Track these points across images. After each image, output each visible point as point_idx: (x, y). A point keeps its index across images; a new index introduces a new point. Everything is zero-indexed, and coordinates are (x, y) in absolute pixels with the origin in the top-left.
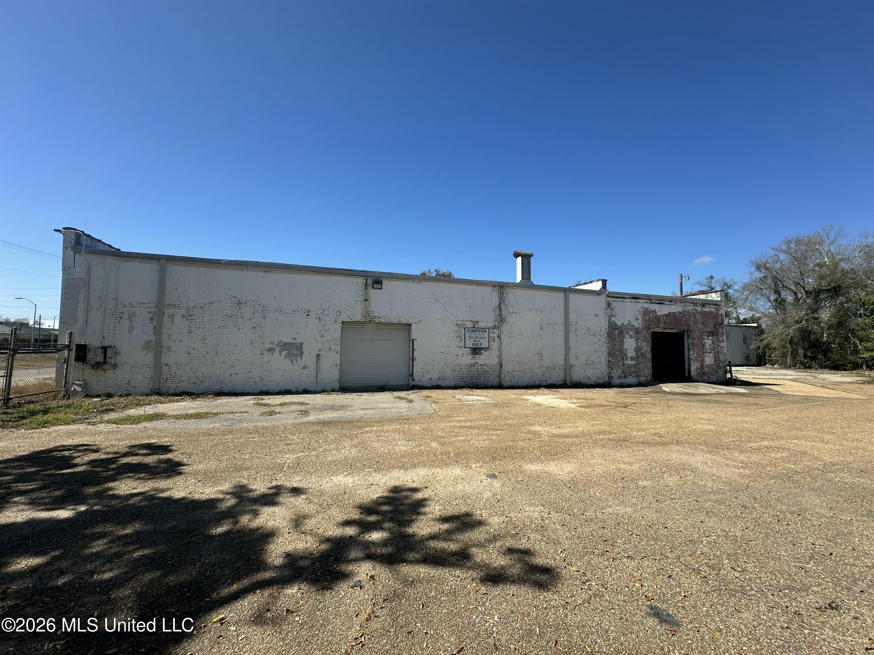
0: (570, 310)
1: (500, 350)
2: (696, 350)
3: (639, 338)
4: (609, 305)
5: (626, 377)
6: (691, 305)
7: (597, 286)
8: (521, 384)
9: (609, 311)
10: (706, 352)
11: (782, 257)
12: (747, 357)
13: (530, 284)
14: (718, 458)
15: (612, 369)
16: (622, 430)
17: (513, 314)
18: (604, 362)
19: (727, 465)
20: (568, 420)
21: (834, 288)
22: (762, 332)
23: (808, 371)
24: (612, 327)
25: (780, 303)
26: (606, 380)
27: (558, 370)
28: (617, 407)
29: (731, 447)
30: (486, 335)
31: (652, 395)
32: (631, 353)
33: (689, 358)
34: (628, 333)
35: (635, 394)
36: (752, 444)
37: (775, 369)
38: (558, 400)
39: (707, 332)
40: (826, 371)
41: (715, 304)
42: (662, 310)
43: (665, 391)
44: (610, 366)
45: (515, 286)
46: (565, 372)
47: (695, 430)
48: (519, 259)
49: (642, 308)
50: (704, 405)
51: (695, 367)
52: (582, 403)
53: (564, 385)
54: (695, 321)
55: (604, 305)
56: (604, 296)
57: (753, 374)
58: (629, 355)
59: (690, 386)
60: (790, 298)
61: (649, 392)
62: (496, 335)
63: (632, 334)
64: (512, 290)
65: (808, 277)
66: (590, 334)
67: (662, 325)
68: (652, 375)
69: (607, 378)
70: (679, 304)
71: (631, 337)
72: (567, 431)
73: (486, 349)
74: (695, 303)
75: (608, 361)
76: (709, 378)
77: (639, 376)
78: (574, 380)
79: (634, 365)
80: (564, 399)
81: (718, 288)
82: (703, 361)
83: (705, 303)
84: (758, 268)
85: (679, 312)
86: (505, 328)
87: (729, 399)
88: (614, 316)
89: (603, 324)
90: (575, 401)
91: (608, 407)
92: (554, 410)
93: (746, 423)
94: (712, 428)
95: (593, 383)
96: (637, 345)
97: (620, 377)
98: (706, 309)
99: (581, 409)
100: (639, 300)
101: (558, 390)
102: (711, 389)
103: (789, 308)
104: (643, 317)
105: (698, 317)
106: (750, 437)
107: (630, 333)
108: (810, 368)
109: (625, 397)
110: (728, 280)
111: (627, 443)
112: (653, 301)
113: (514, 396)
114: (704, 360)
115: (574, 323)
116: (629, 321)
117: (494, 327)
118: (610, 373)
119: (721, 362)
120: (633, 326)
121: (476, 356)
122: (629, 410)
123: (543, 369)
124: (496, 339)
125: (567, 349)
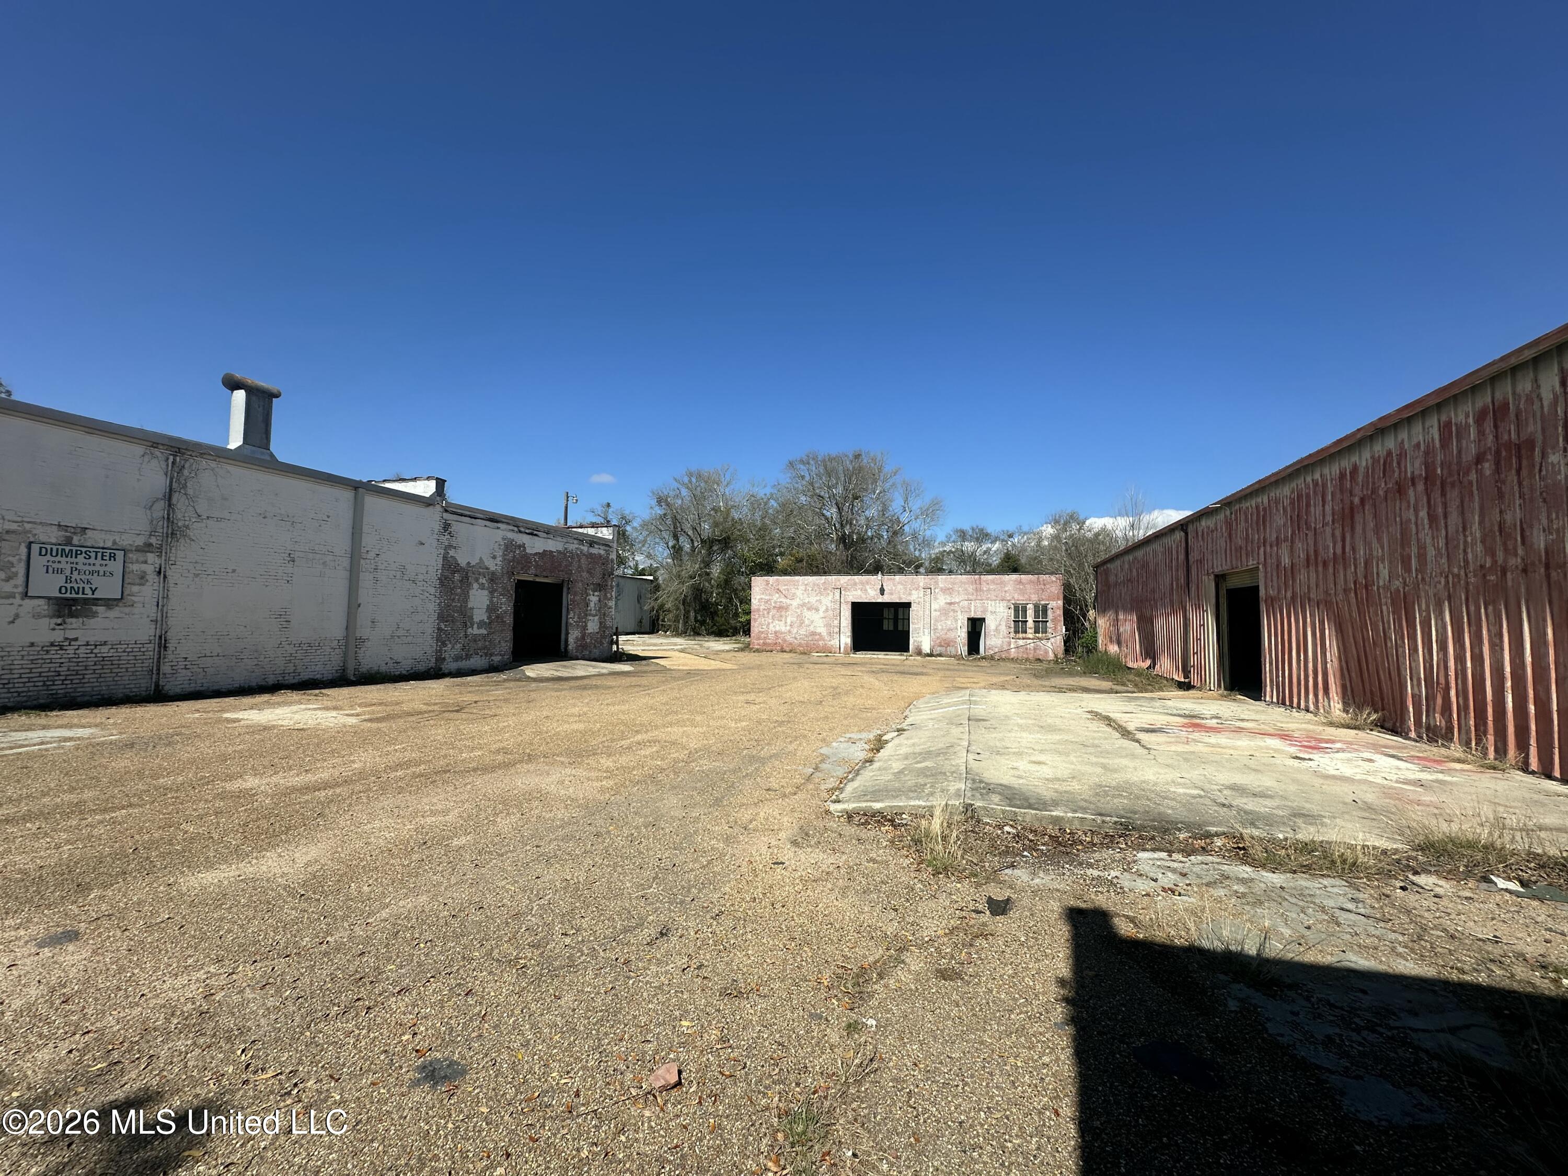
0: (365, 529)
1: (161, 604)
2: (577, 611)
3: (496, 590)
4: (446, 526)
5: (468, 657)
6: (576, 542)
7: (426, 488)
8: (224, 685)
9: (445, 539)
10: (590, 615)
11: (684, 492)
12: (641, 622)
13: (268, 458)
14: (581, 772)
15: (444, 644)
16: (443, 753)
17: (210, 522)
18: (430, 631)
19: (588, 779)
20: (333, 751)
21: (724, 539)
22: (657, 588)
23: (697, 638)
24: (450, 567)
25: (677, 551)
26: (432, 664)
27: (328, 650)
28: (444, 712)
29: (599, 751)
30: (116, 567)
31: (507, 685)
32: (480, 615)
33: (567, 622)
34: (477, 580)
35: (481, 685)
36: (623, 742)
37: (668, 636)
38: (319, 713)
39: (593, 584)
40: (712, 638)
41: (605, 543)
42: (535, 545)
43: (529, 677)
44: (441, 638)
45: (222, 454)
46: (345, 654)
47: (558, 734)
48: (240, 396)
49: (504, 539)
50: (577, 693)
51: (574, 636)
52: (373, 712)
53: (341, 680)
54: (580, 567)
55: (437, 527)
56: (438, 508)
57: (644, 644)
58: (476, 619)
59: (565, 666)
60: (687, 547)
61: (505, 680)
62: (149, 569)
63: (484, 581)
64: (213, 464)
65: (705, 521)
66: (406, 577)
67: (532, 570)
68: (513, 652)
69: (433, 660)
70: (559, 539)
71: (482, 587)
72: (325, 775)
73: (109, 603)
74: (581, 539)
75: (438, 629)
76: (590, 652)
77: (491, 655)
78: (364, 669)
79: (484, 637)
80: (335, 708)
81: (615, 522)
82: (585, 628)
83: (593, 542)
84: (660, 501)
85: (559, 552)
86: (183, 553)
87: (611, 682)
88: (455, 548)
89: (432, 562)
90: (359, 710)
91: (426, 715)
92: (305, 734)
93: (623, 712)
94: (581, 726)
95: (404, 672)
96: (491, 601)
97: (457, 658)
98: (594, 551)
99: (369, 724)
100: (499, 525)
101: (323, 691)
102: (591, 669)
103: (685, 558)
104: (504, 555)
105: (583, 561)
106: (623, 732)
107: (481, 580)
108: (698, 634)
109: (461, 693)
110: (627, 512)
111: (448, 775)
112: (522, 529)
113: (197, 715)
114: (586, 626)
115: (372, 555)
116: (481, 559)
117: (147, 548)
118: (440, 651)
119: (607, 628)
120: (487, 569)
121: (69, 620)
122: (464, 716)
123: (290, 649)
124: (152, 577)
125: (353, 606)
